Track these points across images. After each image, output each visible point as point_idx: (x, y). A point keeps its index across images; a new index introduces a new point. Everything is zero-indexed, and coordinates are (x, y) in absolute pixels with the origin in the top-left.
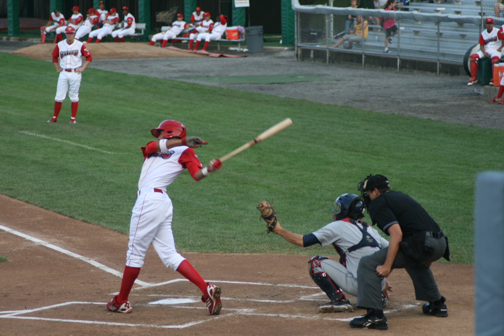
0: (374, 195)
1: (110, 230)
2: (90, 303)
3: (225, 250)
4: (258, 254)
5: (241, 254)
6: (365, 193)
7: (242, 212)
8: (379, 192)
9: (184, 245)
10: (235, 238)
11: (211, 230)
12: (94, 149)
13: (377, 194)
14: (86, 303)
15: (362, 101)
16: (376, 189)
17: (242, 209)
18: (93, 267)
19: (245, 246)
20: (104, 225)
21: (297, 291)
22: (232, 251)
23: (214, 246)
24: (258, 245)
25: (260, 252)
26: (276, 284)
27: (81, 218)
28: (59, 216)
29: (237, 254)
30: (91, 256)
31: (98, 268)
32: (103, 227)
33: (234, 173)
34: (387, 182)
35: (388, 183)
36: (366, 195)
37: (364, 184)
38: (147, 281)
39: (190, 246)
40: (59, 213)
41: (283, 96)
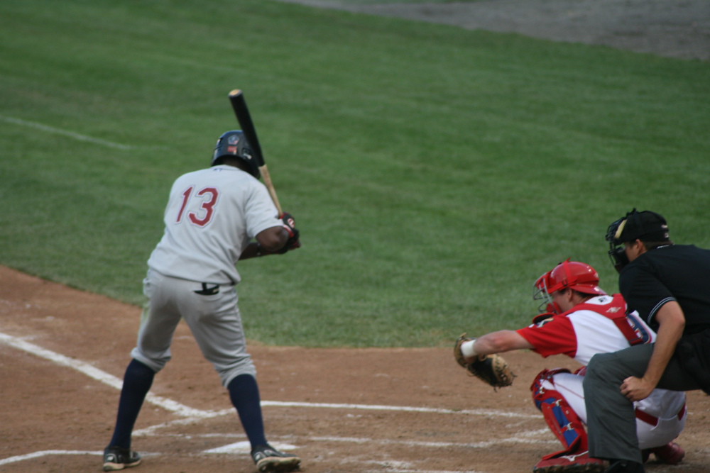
0: (634, 251)
1: (124, 303)
2: (84, 452)
3: (355, 342)
4: (421, 350)
5: (388, 350)
6: (617, 247)
7: (389, 265)
8: (644, 248)
9: (272, 333)
10: (374, 317)
11: (327, 302)
12: (90, 139)
13: (640, 251)
14: (75, 452)
15: (633, 34)
16: (638, 240)
17: (389, 259)
18: (90, 380)
19: (395, 333)
20: (112, 293)
21: (501, 425)
22: (368, 344)
23: (333, 335)
24: (422, 331)
25: (426, 344)
26: (460, 410)
27: (65, 281)
28: (22, 277)
29: (380, 350)
30: (88, 358)
31: (98, 382)
32: (109, 297)
33: (373, 186)
34: (665, 227)
35: (667, 230)
36: (620, 251)
37: (616, 229)
38: (200, 407)
39: (284, 333)
40: (22, 270)
41: (471, 26)
